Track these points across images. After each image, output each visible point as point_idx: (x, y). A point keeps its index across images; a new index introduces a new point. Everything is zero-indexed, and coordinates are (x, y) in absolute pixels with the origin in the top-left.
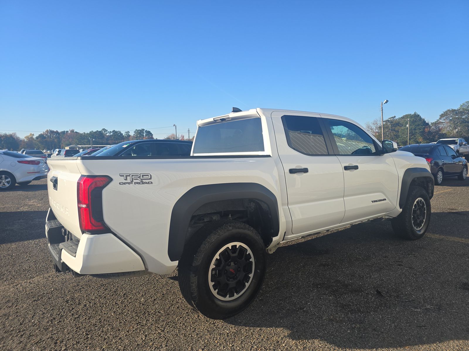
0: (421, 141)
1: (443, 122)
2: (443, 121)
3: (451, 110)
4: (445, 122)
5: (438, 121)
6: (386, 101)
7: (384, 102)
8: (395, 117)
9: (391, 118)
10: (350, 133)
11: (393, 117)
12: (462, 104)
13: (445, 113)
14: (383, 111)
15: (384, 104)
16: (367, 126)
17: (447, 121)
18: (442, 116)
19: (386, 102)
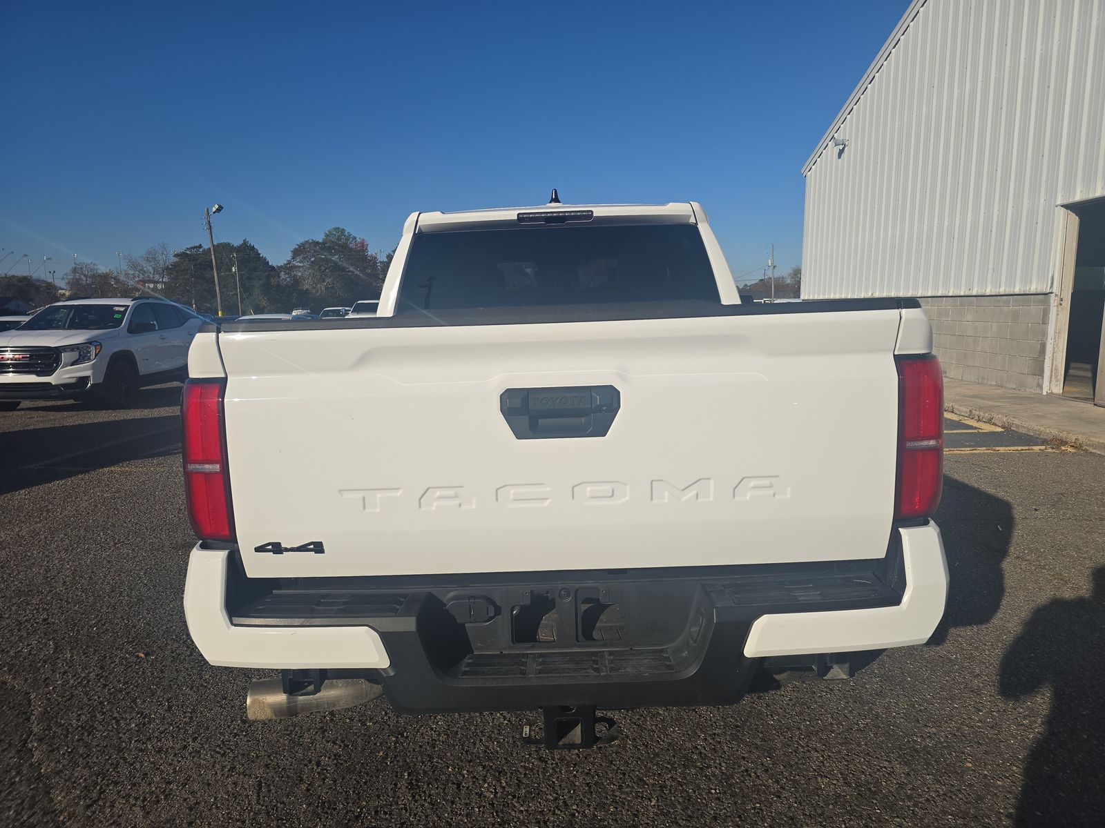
0: (266, 305)
1: (300, 267)
2: (300, 264)
3: (311, 241)
4: (302, 267)
5: (289, 264)
6: (217, 206)
7: (214, 209)
8: (200, 246)
9: (192, 248)
10: (80, 279)
11: (196, 247)
12: (327, 233)
13: (300, 247)
14: (213, 230)
15: (214, 213)
16: (129, 263)
17: (306, 264)
18: (296, 253)
19: (219, 210)
